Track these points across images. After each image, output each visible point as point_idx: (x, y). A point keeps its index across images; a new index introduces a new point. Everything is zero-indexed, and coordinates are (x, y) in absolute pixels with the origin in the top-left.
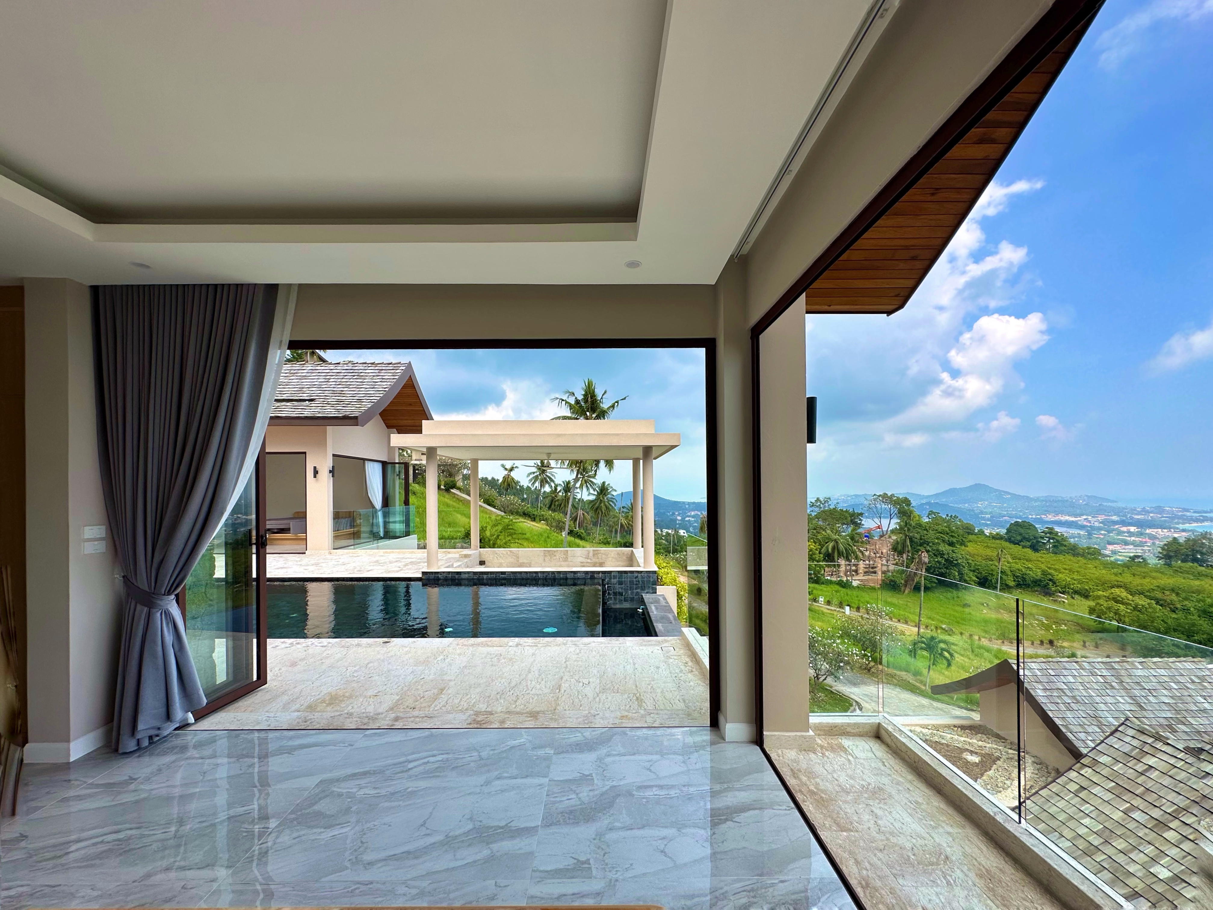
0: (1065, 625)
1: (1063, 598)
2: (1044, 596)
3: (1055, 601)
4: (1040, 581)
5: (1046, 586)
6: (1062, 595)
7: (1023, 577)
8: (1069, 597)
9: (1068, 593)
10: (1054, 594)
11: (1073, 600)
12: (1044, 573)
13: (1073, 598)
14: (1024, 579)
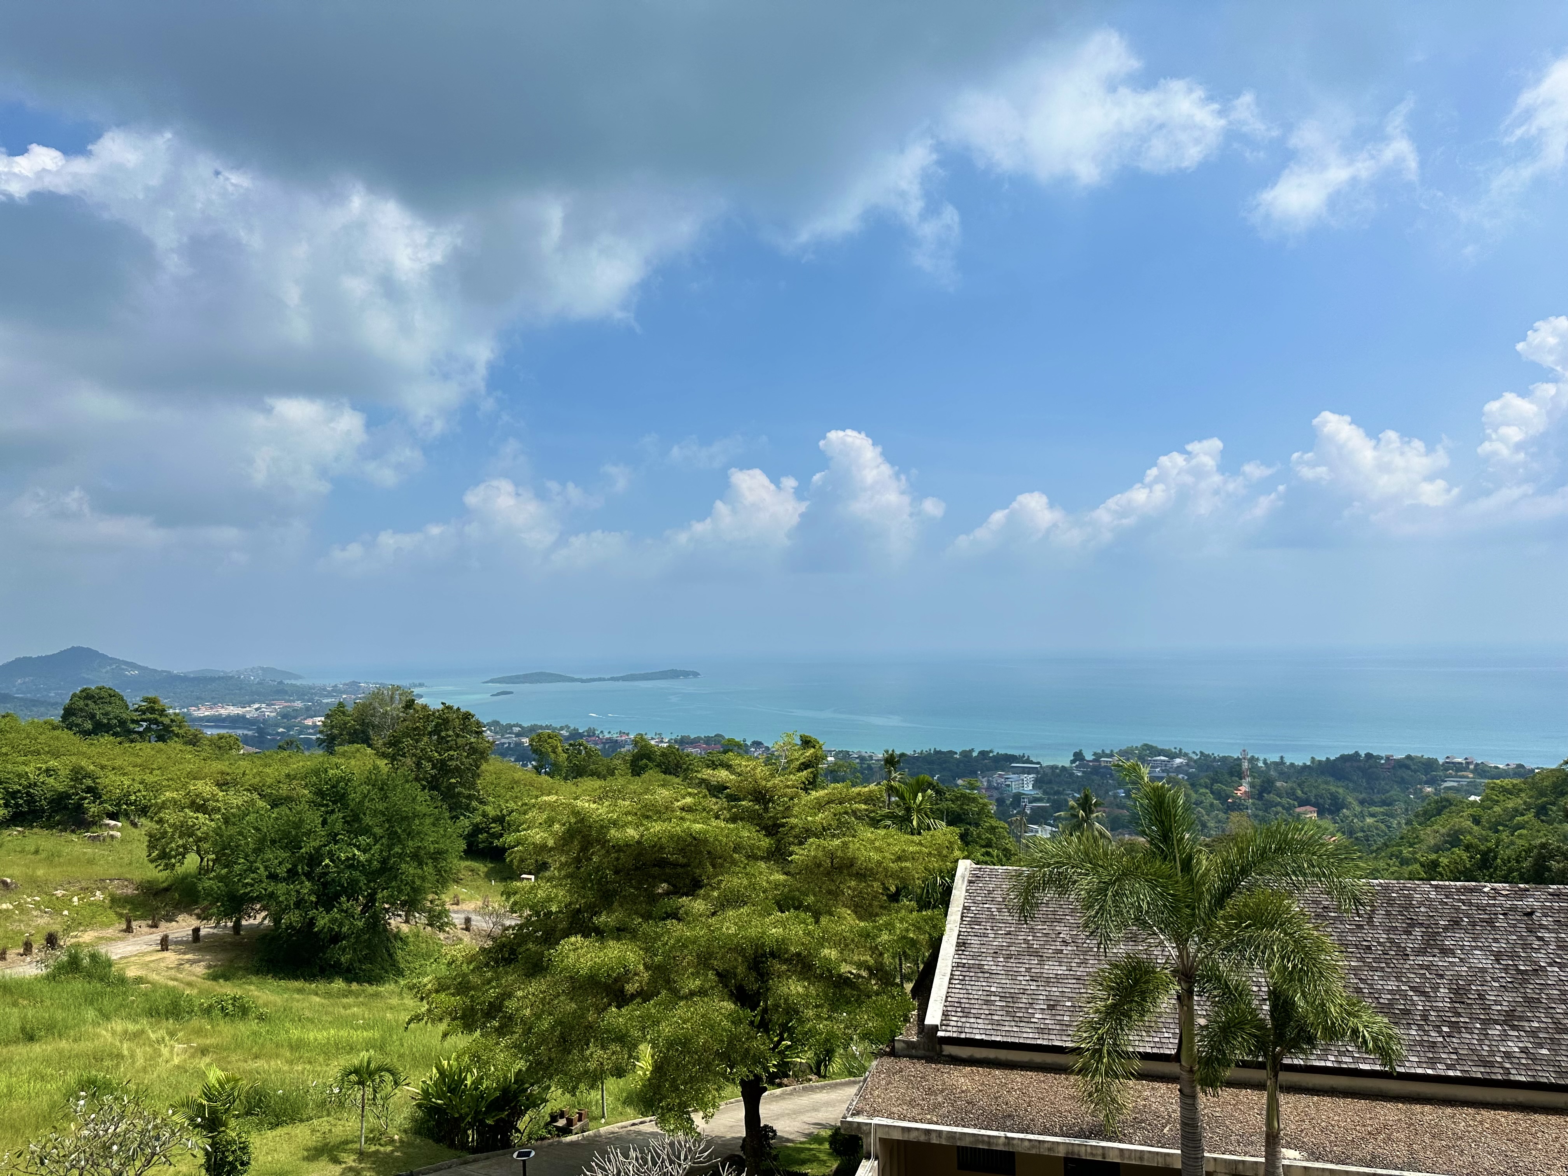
0: (103, 889)
1: (112, 828)
2: (73, 831)
3: (94, 839)
4: (66, 796)
5: (79, 808)
6: (112, 823)
7: (28, 793)
8: (127, 824)
9: (127, 815)
10: (94, 823)
11: (134, 830)
12: (77, 774)
13: (134, 825)
14: (31, 800)
